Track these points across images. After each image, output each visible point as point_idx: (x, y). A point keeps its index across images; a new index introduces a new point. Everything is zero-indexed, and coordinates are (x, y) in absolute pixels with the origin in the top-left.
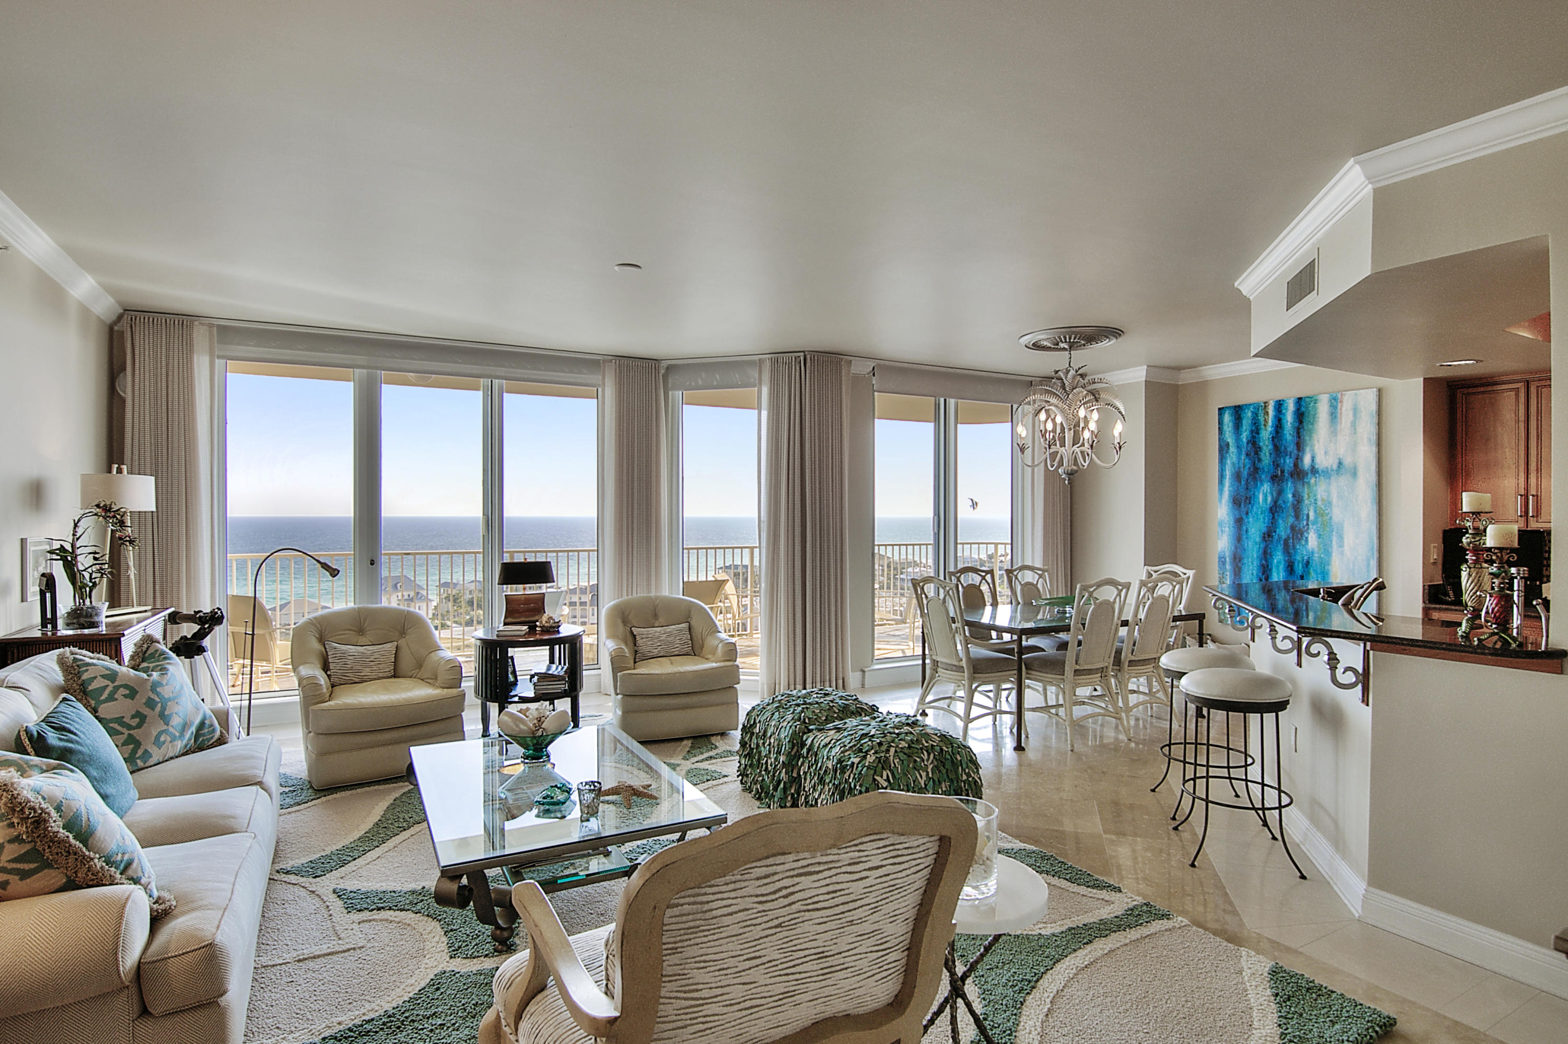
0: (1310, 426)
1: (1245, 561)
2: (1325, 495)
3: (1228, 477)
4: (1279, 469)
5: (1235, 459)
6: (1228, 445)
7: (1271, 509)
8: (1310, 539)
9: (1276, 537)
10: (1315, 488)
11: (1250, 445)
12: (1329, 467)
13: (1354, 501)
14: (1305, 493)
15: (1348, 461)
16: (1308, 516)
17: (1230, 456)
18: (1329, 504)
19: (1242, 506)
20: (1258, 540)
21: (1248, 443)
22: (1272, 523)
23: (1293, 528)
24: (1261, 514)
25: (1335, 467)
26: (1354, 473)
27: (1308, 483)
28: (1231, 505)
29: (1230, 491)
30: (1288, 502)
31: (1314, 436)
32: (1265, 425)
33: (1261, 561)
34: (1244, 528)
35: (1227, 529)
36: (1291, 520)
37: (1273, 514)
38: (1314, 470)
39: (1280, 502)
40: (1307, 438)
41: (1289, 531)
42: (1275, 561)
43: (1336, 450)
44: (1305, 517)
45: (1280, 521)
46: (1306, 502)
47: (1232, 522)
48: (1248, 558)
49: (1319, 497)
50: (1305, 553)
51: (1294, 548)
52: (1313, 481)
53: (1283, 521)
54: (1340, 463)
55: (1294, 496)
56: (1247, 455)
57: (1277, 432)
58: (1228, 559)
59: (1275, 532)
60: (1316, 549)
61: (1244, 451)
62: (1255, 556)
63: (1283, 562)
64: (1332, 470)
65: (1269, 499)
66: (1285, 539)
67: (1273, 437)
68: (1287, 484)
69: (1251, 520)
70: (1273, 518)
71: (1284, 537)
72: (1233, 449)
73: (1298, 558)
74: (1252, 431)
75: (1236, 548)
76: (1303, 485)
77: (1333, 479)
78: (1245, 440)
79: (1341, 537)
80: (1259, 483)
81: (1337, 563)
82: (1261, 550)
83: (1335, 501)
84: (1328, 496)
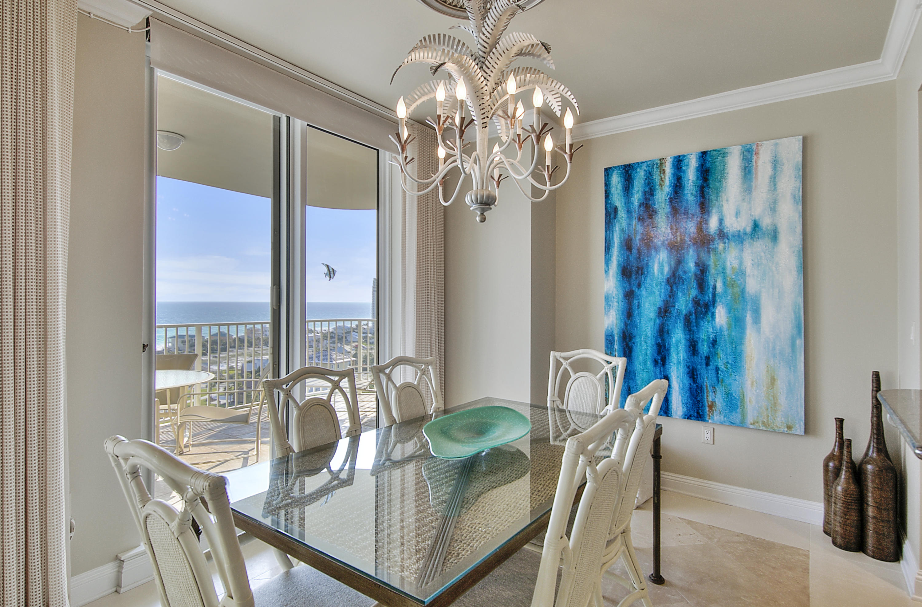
0: (717, 184)
1: (637, 339)
2: (736, 265)
3: (616, 245)
4: (678, 234)
5: (624, 224)
6: (616, 209)
7: (668, 280)
8: (717, 315)
9: (674, 312)
10: (723, 255)
11: (642, 208)
12: (741, 230)
13: (774, 269)
14: (711, 262)
15: (766, 222)
16: (715, 288)
17: (618, 221)
18: (741, 273)
19: (634, 277)
20: (652, 315)
21: (640, 206)
22: (670, 296)
23: (696, 303)
24: (657, 286)
25: (749, 230)
26: (774, 236)
27: (715, 250)
28: (620, 276)
29: (618, 261)
30: (690, 271)
31: (723, 196)
32: (660, 185)
33: (656, 340)
34: (636, 302)
35: (616, 304)
36: (694, 292)
37: (671, 286)
38: (722, 234)
39: (680, 272)
40: (713, 197)
41: (690, 305)
42: (674, 340)
43: (750, 210)
44: (711, 290)
45: (680, 294)
46: (713, 271)
47: (621, 296)
48: (641, 335)
49: (728, 264)
50: (711, 330)
51: (698, 325)
52: (721, 246)
53: (684, 294)
54: (756, 226)
55: (697, 264)
56: (639, 219)
57: (676, 193)
58: (616, 338)
59: (674, 306)
60: (725, 327)
61: (635, 215)
62: (649, 334)
63: (683, 341)
64: (745, 234)
65: (666, 269)
66: (686, 315)
67: (670, 198)
68: (688, 251)
69: (644, 293)
70: (672, 290)
71: (684, 312)
72: (622, 214)
73: (703, 336)
74: (645, 193)
75: (626, 325)
76: (709, 252)
77: (746, 244)
78: (636, 203)
79: (757, 312)
80: (653, 253)
81: (752, 342)
82: (657, 327)
83: (748, 271)
84: (741, 264)
